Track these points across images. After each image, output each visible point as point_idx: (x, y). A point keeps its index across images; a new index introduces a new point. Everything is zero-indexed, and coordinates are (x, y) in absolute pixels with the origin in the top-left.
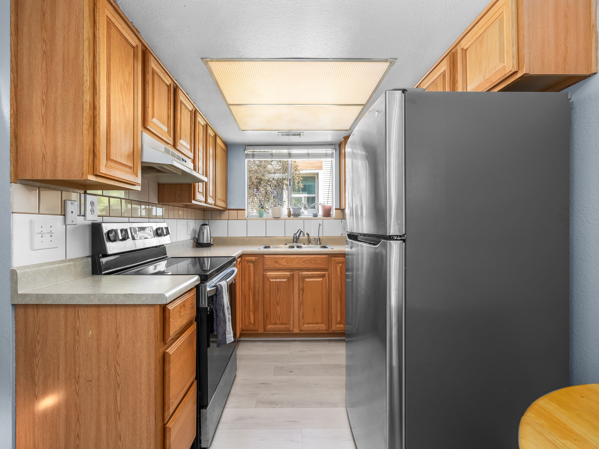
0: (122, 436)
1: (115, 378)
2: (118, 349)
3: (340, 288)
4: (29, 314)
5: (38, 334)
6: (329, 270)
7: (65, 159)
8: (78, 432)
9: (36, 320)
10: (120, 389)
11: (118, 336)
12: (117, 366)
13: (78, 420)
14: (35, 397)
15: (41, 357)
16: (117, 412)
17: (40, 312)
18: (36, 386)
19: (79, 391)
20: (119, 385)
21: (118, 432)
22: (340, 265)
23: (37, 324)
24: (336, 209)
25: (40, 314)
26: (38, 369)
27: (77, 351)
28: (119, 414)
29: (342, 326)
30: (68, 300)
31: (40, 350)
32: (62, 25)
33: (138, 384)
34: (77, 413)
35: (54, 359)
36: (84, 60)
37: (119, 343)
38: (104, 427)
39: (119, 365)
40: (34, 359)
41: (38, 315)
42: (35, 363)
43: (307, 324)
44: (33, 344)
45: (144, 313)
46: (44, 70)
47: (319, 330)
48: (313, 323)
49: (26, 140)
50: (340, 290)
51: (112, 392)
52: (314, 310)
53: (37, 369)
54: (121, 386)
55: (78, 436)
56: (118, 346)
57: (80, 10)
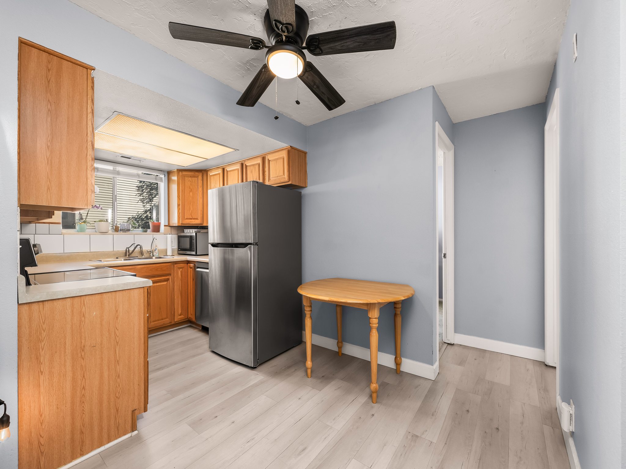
0: (120, 375)
1: (115, 339)
2: (117, 319)
3: (180, 288)
4: (34, 310)
5: (44, 324)
6: (172, 275)
7: (70, 192)
8: (83, 385)
9: (42, 313)
10: (119, 345)
11: (117, 311)
12: (116, 331)
13: (84, 376)
14: (40, 373)
15: (47, 341)
16: (116, 361)
17: (46, 307)
18: (41, 364)
19: (85, 356)
20: (117, 343)
21: (117, 373)
22: (181, 270)
23: (42, 316)
24: (165, 226)
25: (46, 308)
26: (44, 351)
27: (82, 328)
28: (118, 361)
29: (182, 316)
30: (78, 293)
31: (46, 335)
32: (67, 95)
33: (132, 339)
34: (83, 372)
35: (61, 339)
36: (88, 126)
37: (118, 316)
38: (106, 374)
39: (118, 330)
40: (40, 344)
41: (44, 309)
42: (40, 346)
43: (153, 322)
44: (39, 332)
45: (136, 293)
46: (48, 123)
47: (164, 324)
48: (158, 320)
49: (29, 174)
50: (181, 289)
51: (113, 349)
52: (160, 308)
53: (42, 351)
54: (119, 343)
55: (84, 388)
56: (117, 318)
57: (83, 89)
